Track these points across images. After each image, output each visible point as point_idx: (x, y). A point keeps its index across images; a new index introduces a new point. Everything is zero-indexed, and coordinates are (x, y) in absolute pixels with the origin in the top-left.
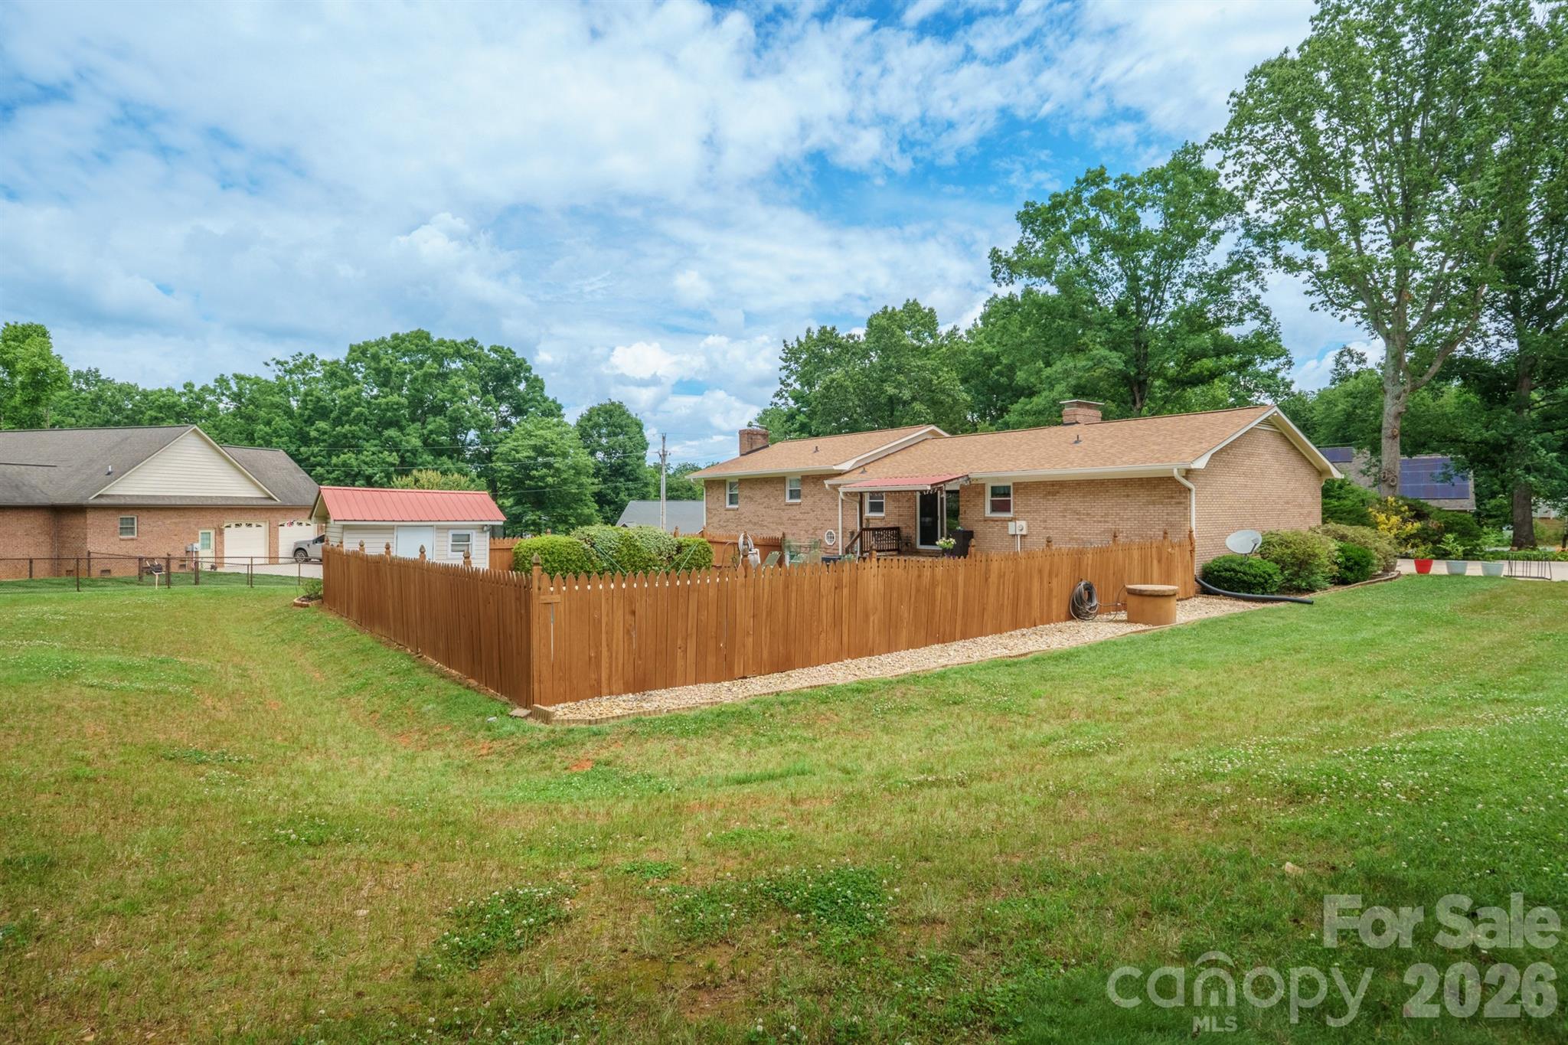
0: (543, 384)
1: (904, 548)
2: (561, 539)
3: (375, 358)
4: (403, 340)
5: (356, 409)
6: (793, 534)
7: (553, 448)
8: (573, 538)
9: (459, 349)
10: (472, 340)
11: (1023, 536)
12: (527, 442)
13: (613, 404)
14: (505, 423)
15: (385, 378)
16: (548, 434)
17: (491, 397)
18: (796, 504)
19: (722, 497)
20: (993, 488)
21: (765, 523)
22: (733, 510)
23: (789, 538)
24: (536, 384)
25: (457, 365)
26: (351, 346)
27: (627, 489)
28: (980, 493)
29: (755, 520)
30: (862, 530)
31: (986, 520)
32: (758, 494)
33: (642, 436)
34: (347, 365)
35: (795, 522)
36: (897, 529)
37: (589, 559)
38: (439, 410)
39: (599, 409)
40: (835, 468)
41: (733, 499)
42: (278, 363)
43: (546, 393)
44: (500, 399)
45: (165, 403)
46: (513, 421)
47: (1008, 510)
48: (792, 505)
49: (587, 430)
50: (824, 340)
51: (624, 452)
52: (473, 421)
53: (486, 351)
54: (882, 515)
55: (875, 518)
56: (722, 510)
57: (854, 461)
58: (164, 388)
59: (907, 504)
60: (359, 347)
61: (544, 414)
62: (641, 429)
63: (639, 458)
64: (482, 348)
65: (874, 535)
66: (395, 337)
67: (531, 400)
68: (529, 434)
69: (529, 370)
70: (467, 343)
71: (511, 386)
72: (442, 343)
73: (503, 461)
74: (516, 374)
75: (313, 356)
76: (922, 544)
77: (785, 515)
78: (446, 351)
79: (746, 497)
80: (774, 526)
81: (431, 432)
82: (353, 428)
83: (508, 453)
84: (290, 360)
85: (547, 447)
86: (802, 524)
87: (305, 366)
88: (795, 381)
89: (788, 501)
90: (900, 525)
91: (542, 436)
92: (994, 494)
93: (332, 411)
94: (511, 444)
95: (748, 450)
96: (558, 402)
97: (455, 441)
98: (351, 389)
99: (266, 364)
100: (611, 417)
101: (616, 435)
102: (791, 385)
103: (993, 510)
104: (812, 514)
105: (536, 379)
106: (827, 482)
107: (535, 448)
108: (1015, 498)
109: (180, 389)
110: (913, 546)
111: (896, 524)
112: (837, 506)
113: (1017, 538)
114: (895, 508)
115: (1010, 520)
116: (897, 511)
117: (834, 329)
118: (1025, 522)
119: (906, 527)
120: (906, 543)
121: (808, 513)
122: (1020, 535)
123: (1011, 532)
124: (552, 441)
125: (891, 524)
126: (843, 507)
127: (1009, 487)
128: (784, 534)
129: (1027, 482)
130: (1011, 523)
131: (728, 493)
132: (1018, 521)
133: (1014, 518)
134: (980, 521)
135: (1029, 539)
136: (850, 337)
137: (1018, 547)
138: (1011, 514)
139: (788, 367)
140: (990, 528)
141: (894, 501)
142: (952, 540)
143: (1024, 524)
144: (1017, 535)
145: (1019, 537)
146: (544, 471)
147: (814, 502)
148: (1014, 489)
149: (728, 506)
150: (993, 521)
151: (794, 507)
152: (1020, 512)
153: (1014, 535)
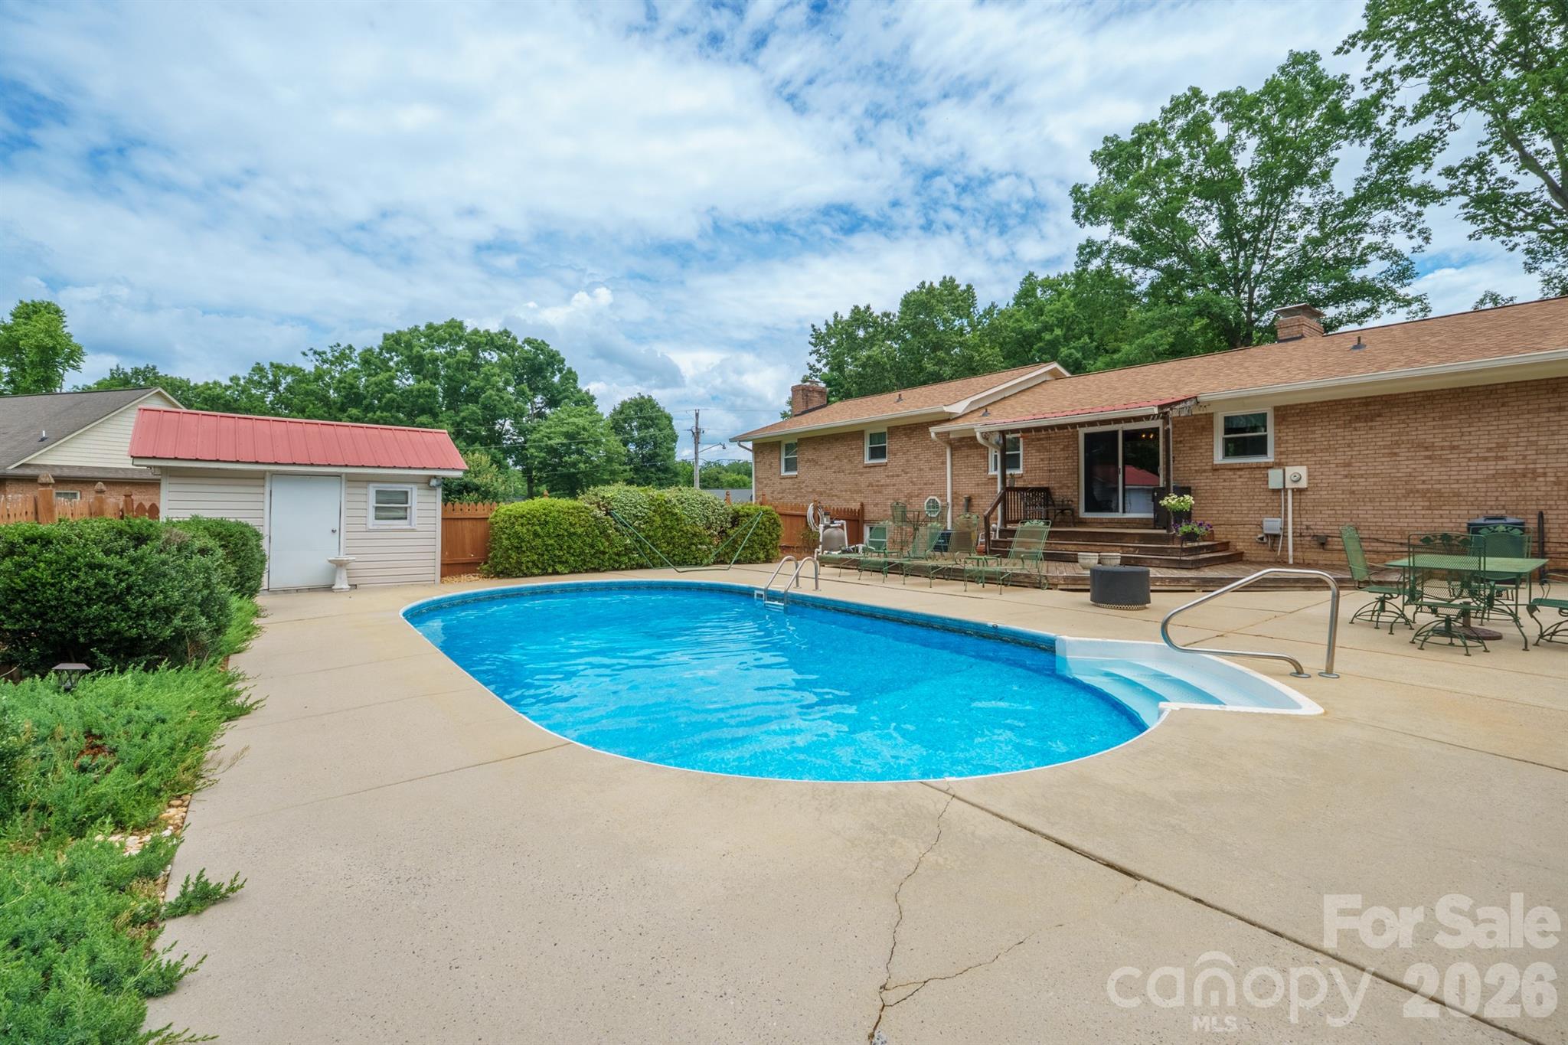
0: (576, 375)
2: (565, 503)
3: (409, 346)
4: (436, 330)
5: (388, 395)
6: (876, 505)
7: (585, 435)
8: (581, 502)
9: (492, 339)
10: (506, 331)
11: (1299, 492)
12: (558, 429)
13: (642, 397)
14: (540, 415)
15: (418, 365)
16: (580, 421)
17: (525, 387)
18: (880, 465)
19: (775, 463)
20: (1227, 419)
21: (835, 492)
22: (791, 478)
23: (868, 508)
24: (570, 377)
25: (493, 356)
26: (385, 335)
27: (659, 479)
28: (1203, 428)
29: (821, 488)
30: (1007, 490)
31: (1216, 469)
32: (825, 456)
33: (672, 428)
34: (381, 353)
35: (878, 488)
36: (1046, 491)
37: (603, 532)
38: (473, 397)
39: (631, 403)
40: (947, 409)
41: (791, 465)
42: (315, 353)
43: (580, 385)
44: (535, 390)
45: (210, 395)
46: (548, 411)
47: (1263, 452)
48: (874, 466)
49: (619, 423)
50: (858, 320)
51: (655, 444)
52: (505, 409)
53: (519, 343)
54: (1019, 472)
56: (777, 480)
57: (966, 403)
58: (211, 381)
59: (1062, 454)
60: (393, 336)
61: (577, 403)
62: (671, 422)
63: (669, 449)
64: (515, 339)
66: (430, 326)
67: (564, 390)
68: (562, 422)
69: (562, 361)
70: (501, 333)
71: (545, 378)
72: (476, 332)
73: (536, 447)
74: (550, 364)
75: (350, 347)
76: (1087, 510)
77: (863, 481)
78: (479, 339)
79: (809, 460)
80: (847, 495)
81: (464, 419)
82: (385, 414)
83: (541, 441)
84: (328, 350)
85: (579, 434)
86: (889, 491)
87: (342, 357)
88: (825, 365)
89: (867, 461)
90: (1052, 484)
91: (574, 424)
92: (1228, 431)
93: (365, 398)
94: (544, 430)
95: (803, 409)
96: (591, 393)
97: (491, 430)
98: (383, 376)
99: (304, 354)
100: (641, 411)
101: (647, 427)
102: (821, 370)
103: (1227, 453)
104: (904, 477)
105: (570, 371)
106: (933, 430)
107: (567, 435)
108: (1278, 431)
109: (226, 382)
110: (1074, 512)
111: (1044, 484)
112: (944, 463)
113: (1286, 495)
114: (1042, 460)
115: (1268, 467)
116: (1044, 465)
117: (868, 308)
118: (1305, 468)
119: (1060, 488)
120: (1062, 511)
121: (898, 476)
122: (1293, 490)
123: (1271, 486)
124: (584, 429)
125: (1035, 484)
126: (952, 465)
127: (1265, 415)
128: (862, 505)
129: (1307, 404)
130: (1271, 472)
131: (783, 457)
132: (1287, 468)
133: (1278, 465)
134: (1205, 471)
135: (1310, 496)
136: (886, 315)
137: (1286, 510)
138: (1270, 458)
139: (817, 352)
140: (1225, 481)
141: (1039, 451)
142: (1187, 497)
143: (1302, 471)
144: (1285, 490)
145: (1290, 493)
146: (574, 457)
147: (908, 461)
148: (1276, 417)
149: (784, 474)
150: (1233, 469)
151: (877, 469)
152: (1294, 453)
153: (1279, 490)
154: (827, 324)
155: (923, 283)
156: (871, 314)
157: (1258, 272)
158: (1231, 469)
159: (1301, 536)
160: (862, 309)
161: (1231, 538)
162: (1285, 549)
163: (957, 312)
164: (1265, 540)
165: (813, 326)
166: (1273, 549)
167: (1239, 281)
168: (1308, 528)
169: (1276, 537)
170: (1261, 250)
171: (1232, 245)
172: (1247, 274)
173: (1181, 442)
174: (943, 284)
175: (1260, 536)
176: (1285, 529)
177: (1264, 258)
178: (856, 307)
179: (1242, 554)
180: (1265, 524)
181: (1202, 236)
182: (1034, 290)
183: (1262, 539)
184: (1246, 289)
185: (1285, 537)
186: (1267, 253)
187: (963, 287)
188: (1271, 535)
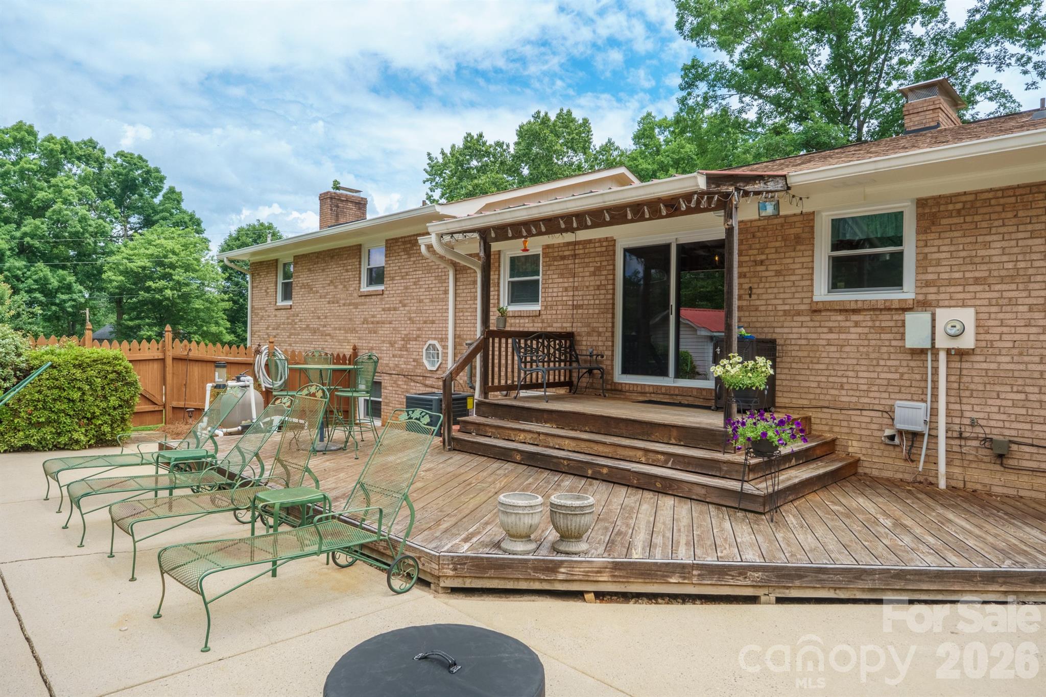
0: (180, 196)
1: (585, 381)
6: (371, 350)
9: (73, 148)
10: (89, 141)
11: (959, 355)
12: (142, 251)
16: (170, 244)
18: (377, 294)
19: (271, 288)
20: (838, 225)
21: (329, 330)
22: (287, 309)
28: (798, 240)
29: (315, 324)
30: (489, 334)
31: (816, 310)
32: (324, 280)
35: (373, 326)
36: (569, 338)
39: (248, 230)
40: (442, 210)
41: (287, 292)
43: (184, 206)
47: (896, 281)
48: (371, 295)
50: (471, 149)
53: (109, 156)
54: (536, 307)
55: (520, 316)
56: (271, 309)
59: (592, 281)
61: (176, 225)
65: (516, 348)
67: (162, 211)
68: (150, 244)
69: (163, 180)
70: (85, 143)
71: (139, 195)
72: (51, 139)
74: (148, 182)
76: (625, 371)
77: (358, 316)
78: (57, 148)
79: (305, 286)
80: (340, 335)
83: (122, 263)
85: (167, 257)
86: (384, 330)
89: (365, 288)
90: (578, 328)
91: (161, 246)
92: (837, 244)
103: (835, 283)
104: (402, 311)
105: (172, 191)
106: (423, 241)
107: (152, 258)
108: (923, 244)
110: (605, 374)
111: (567, 327)
112: (446, 292)
113: (936, 360)
114: (566, 290)
115: (905, 309)
116: (567, 297)
117: (481, 136)
118: (971, 311)
119: (589, 334)
120: (590, 371)
121: (395, 309)
122: (948, 351)
123: (910, 343)
124: (174, 253)
125: (556, 327)
126: (456, 295)
127: (897, 217)
128: (355, 349)
129: (976, 193)
130: (909, 317)
131: (280, 280)
132: (939, 312)
133: (922, 304)
134: (799, 313)
135: (979, 363)
136: (499, 144)
137: (935, 388)
138: (908, 292)
139: (432, 180)
140: (831, 330)
141: (562, 275)
142: (761, 360)
143: (967, 316)
144: (934, 351)
145: (942, 356)
146: (162, 283)
147: (406, 288)
148: (920, 217)
149: (280, 303)
150: (846, 310)
151: (373, 299)
152: (951, 282)
153: (923, 351)
154: (443, 153)
155: (539, 112)
156: (484, 143)
157: (868, 105)
158: (842, 311)
159: (961, 437)
160: (475, 137)
161: (839, 432)
162: (932, 459)
163: (571, 145)
164: (897, 441)
165: (429, 154)
166: (911, 458)
167: (849, 115)
168: (973, 423)
169: (915, 436)
170: (870, 83)
171: (842, 78)
172: (856, 107)
173: (762, 262)
174: (559, 116)
175: (888, 432)
176: (932, 422)
177: (873, 92)
178: (469, 135)
179: (856, 463)
180: (898, 413)
181: (812, 66)
182: (653, 129)
183: (892, 438)
184: (856, 124)
185: (934, 437)
186: (877, 86)
187: (581, 121)
188: (908, 432)
